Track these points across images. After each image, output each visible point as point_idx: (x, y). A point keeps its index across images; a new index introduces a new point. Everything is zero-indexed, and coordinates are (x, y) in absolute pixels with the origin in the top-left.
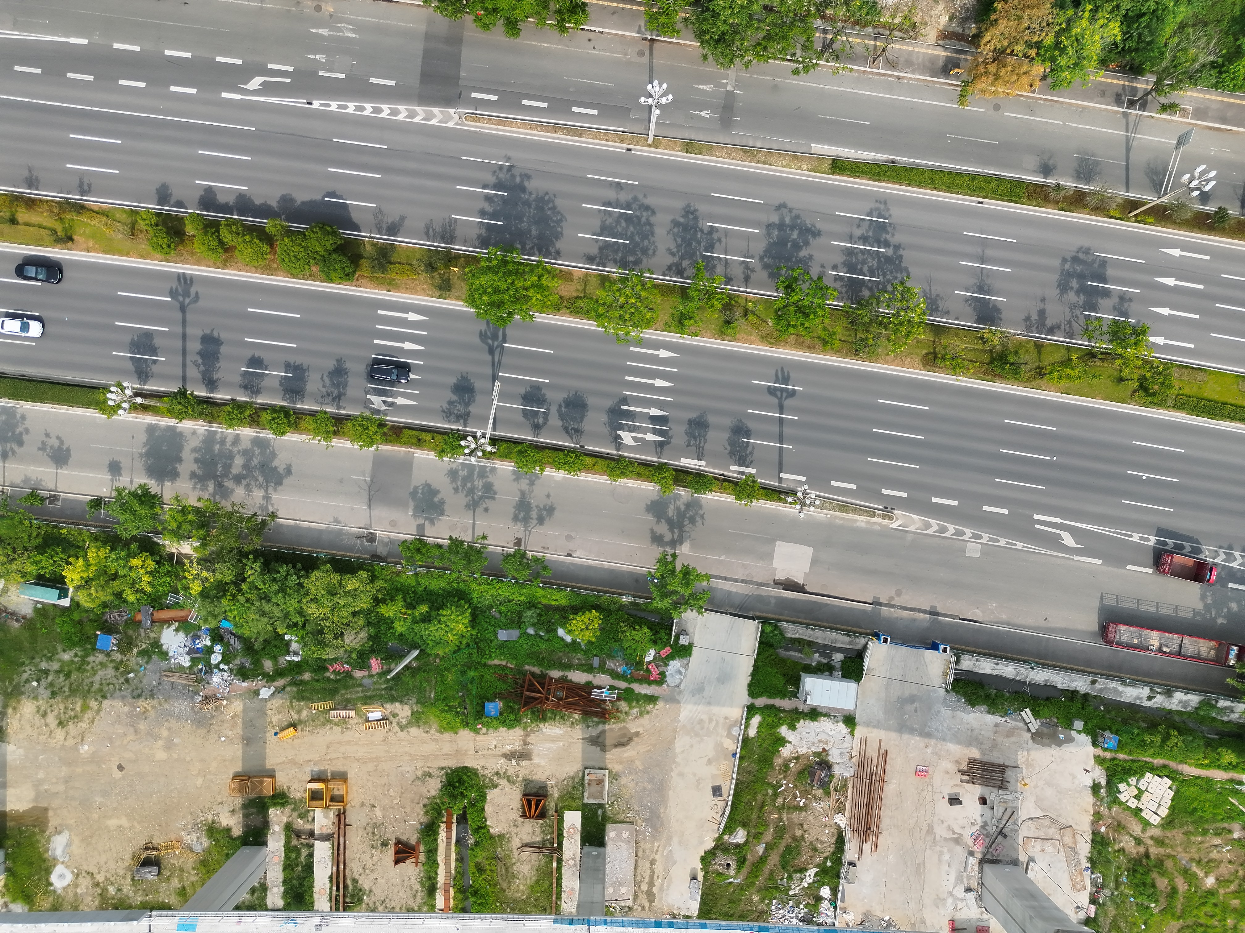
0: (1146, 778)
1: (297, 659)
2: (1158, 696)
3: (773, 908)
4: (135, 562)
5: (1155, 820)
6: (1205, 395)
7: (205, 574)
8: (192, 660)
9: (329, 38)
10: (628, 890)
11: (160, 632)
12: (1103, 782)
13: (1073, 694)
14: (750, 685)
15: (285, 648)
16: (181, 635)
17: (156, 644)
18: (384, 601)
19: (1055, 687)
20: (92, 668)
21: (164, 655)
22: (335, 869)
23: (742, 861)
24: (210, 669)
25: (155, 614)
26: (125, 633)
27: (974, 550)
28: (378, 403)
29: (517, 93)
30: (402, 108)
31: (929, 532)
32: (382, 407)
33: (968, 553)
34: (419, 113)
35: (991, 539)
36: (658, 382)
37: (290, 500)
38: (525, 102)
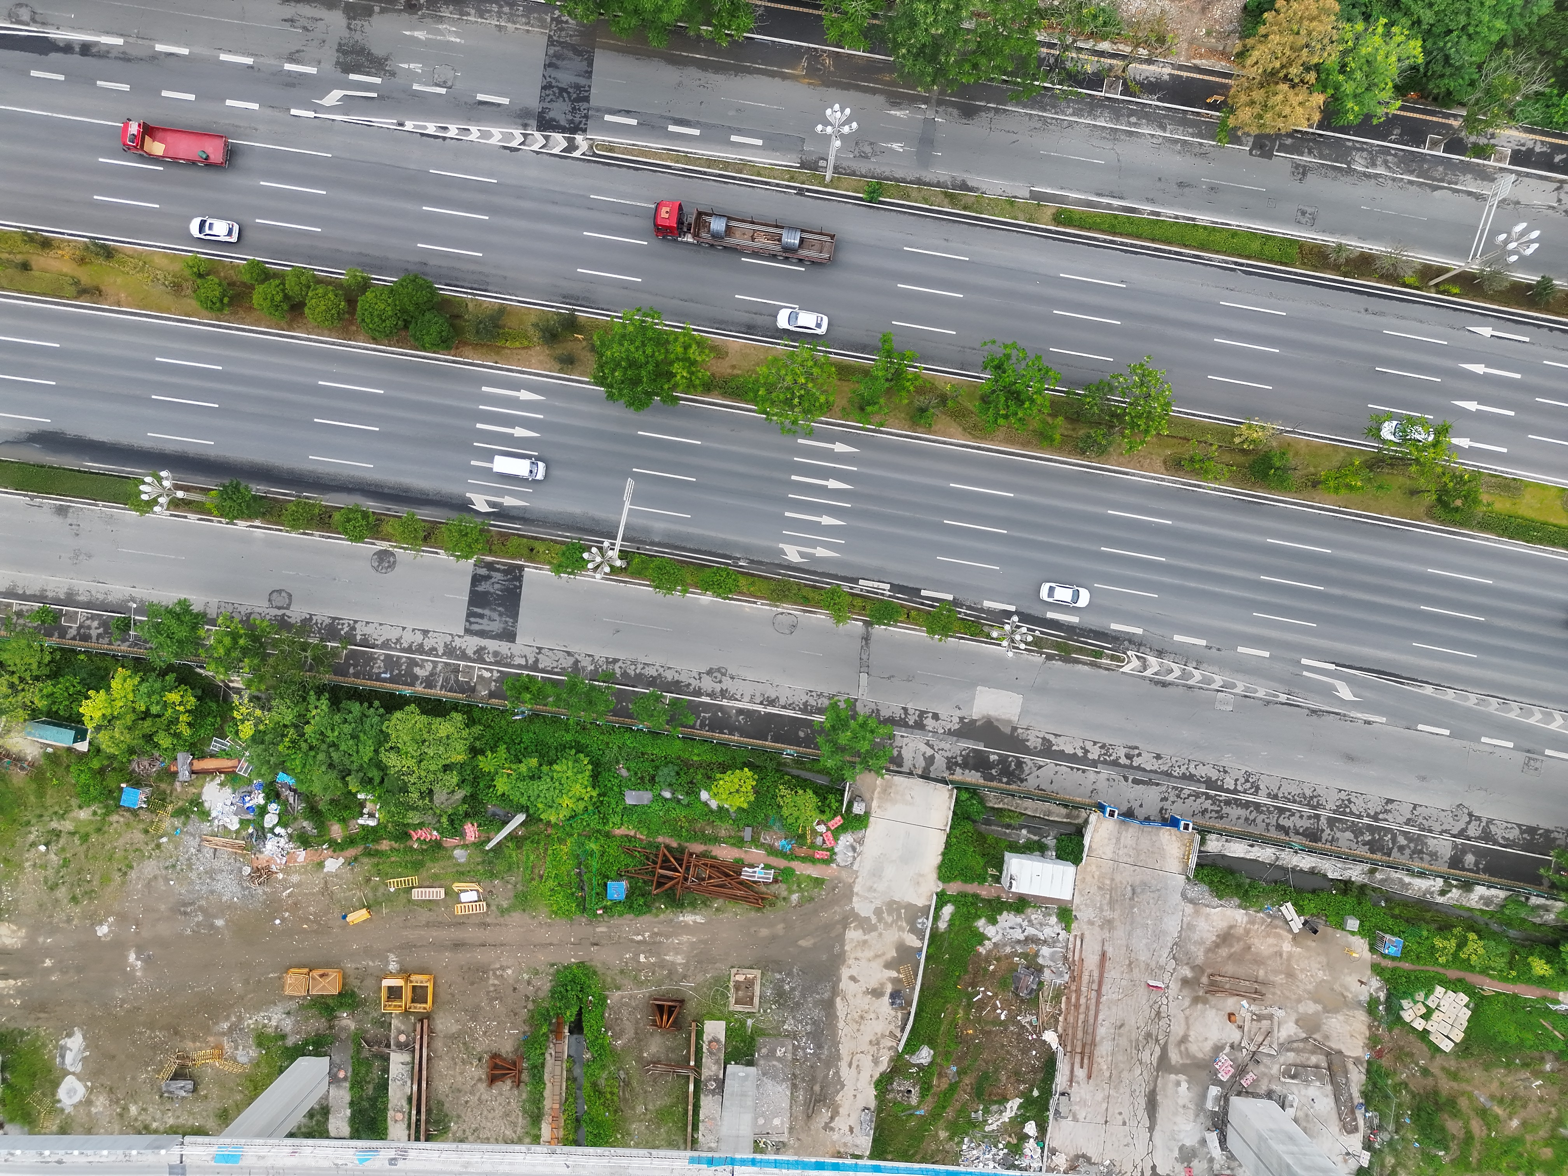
0: (1436, 993)
1: (372, 823)
2: (1454, 890)
3: (964, 1147)
4: (173, 697)
5: (1447, 1046)
6: (1520, 512)
7: (258, 712)
8: (242, 822)
9: (427, 43)
10: (782, 1123)
11: (202, 787)
12: (1382, 996)
13: (1346, 886)
14: (940, 867)
15: (357, 809)
16: (228, 790)
17: (197, 802)
18: (482, 752)
19: (1325, 876)
20: (116, 830)
21: (205, 815)
22: (415, 1087)
23: (926, 1089)
24: (262, 834)
25: (195, 762)
26: (158, 787)
27: (1225, 702)
28: (480, 504)
29: (662, 117)
30: (517, 133)
31: (1169, 678)
32: (485, 509)
33: (1218, 706)
34: (538, 139)
35: (1247, 689)
36: (833, 484)
37: (367, 623)
38: (672, 128)
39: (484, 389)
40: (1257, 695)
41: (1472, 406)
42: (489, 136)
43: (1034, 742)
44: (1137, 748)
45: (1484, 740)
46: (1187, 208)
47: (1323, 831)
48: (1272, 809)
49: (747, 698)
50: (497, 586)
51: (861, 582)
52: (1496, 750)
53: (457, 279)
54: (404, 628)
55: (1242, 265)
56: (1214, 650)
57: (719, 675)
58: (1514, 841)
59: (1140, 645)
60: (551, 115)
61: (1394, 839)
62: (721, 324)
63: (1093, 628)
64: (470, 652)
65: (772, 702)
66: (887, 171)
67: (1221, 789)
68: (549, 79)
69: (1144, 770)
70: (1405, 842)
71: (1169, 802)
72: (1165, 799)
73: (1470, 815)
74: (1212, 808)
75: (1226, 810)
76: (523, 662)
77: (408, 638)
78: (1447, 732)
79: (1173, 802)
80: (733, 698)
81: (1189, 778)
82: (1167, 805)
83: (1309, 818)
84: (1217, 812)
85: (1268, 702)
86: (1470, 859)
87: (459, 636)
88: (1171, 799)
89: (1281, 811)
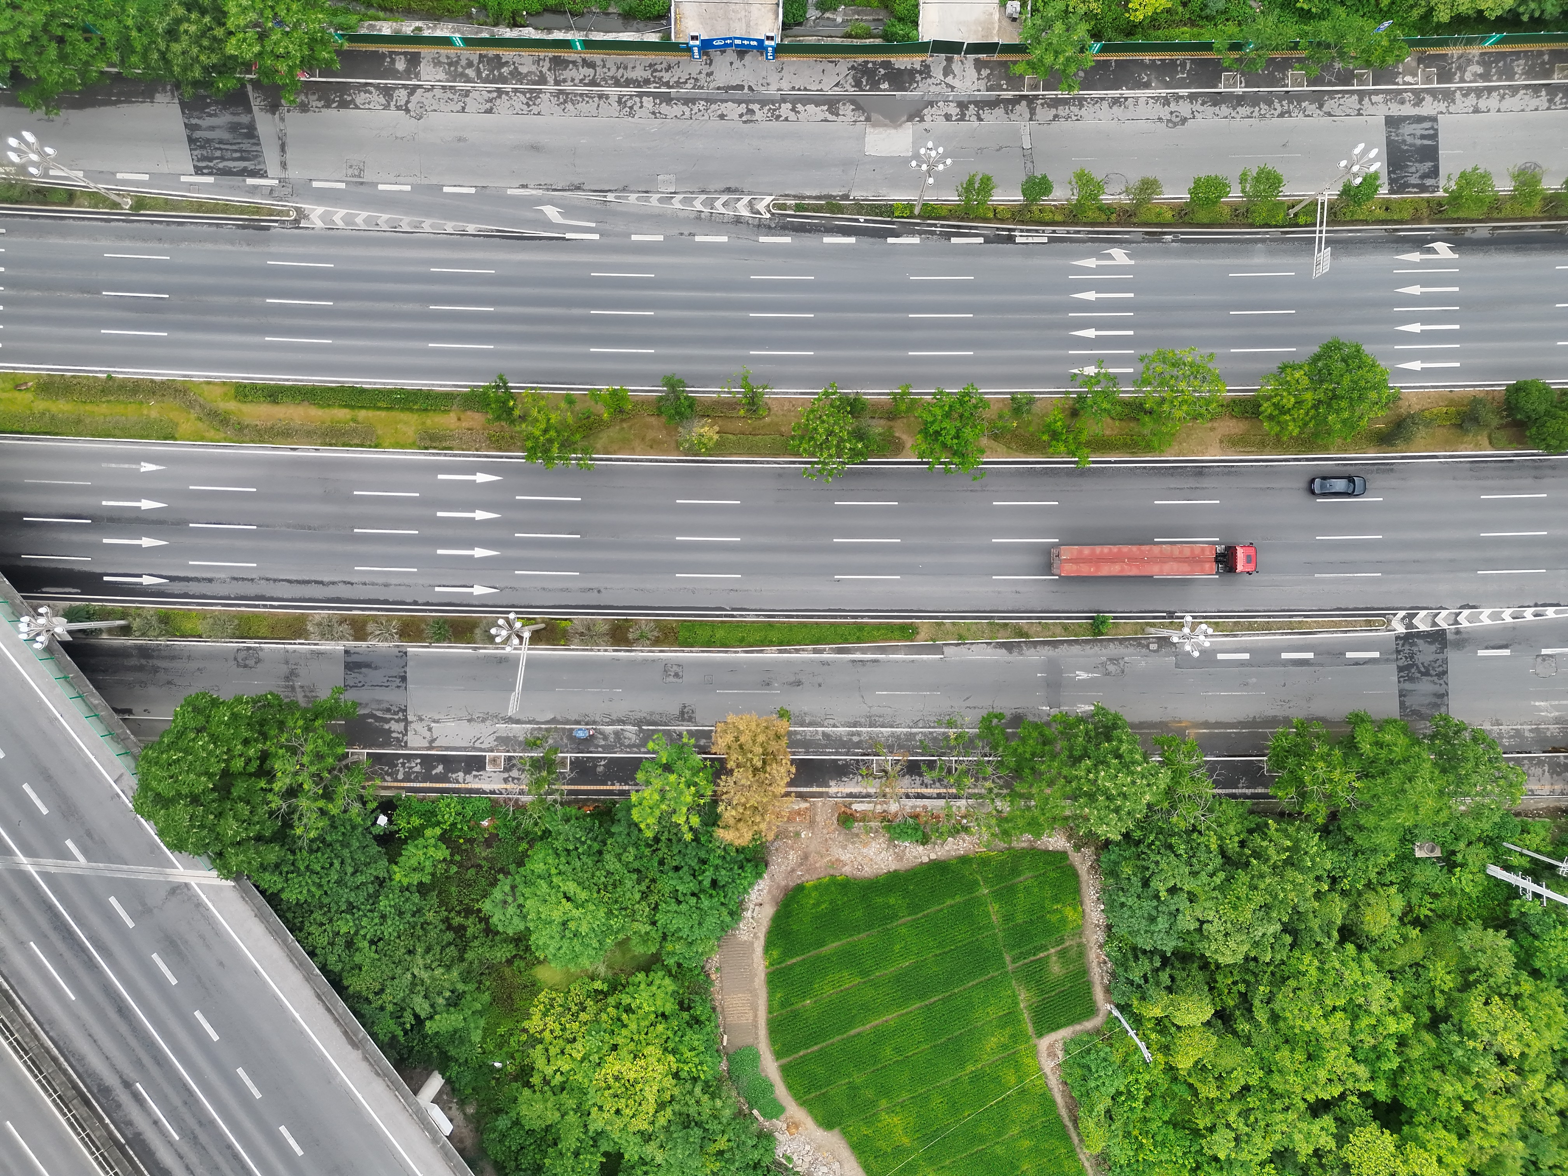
2: (410, 30)
6: (416, 416)
13: (514, 22)
19: (536, 29)
27: (666, 183)
28: (1443, 249)
29: (1322, 665)
30: (1464, 623)
31: (725, 198)
32: (1438, 245)
33: (672, 177)
34: (1443, 621)
35: (647, 199)
36: (1091, 333)
37: (1536, 110)
38: (1310, 655)
39: (1458, 365)
40: (637, 195)
41: (480, 515)
42: (1492, 616)
43: (847, 110)
44: (745, 122)
45: (408, 188)
46: (789, 662)
47: (549, 70)
48: (603, 83)
49: (1142, 101)
50: (1413, 169)
51: (1045, 240)
52: (394, 180)
53: (1503, 469)
54: (1499, 111)
55: (726, 616)
56: (686, 233)
57: (1174, 119)
58: (360, 91)
59: (759, 226)
60: (1433, 648)
61: (479, 73)
62: (1229, 471)
63: (808, 234)
64: (1428, 99)
65: (1116, 101)
66: (1088, 650)
67: (655, 95)
68: (1442, 682)
69: (733, 101)
70: (467, 71)
71: (704, 72)
72: (709, 74)
73: (407, 111)
74: (661, 74)
75: (647, 74)
76: (1374, 98)
77: (1492, 102)
78: (446, 189)
79: (700, 73)
80: (1156, 99)
81: (688, 101)
82: (706, 69)
83: (565, 81)
84: (656, 71)
85: (624, 189)
86: (401, 65)
87: (1442, 113)
88: (703, 76)
89: (593, 83)
